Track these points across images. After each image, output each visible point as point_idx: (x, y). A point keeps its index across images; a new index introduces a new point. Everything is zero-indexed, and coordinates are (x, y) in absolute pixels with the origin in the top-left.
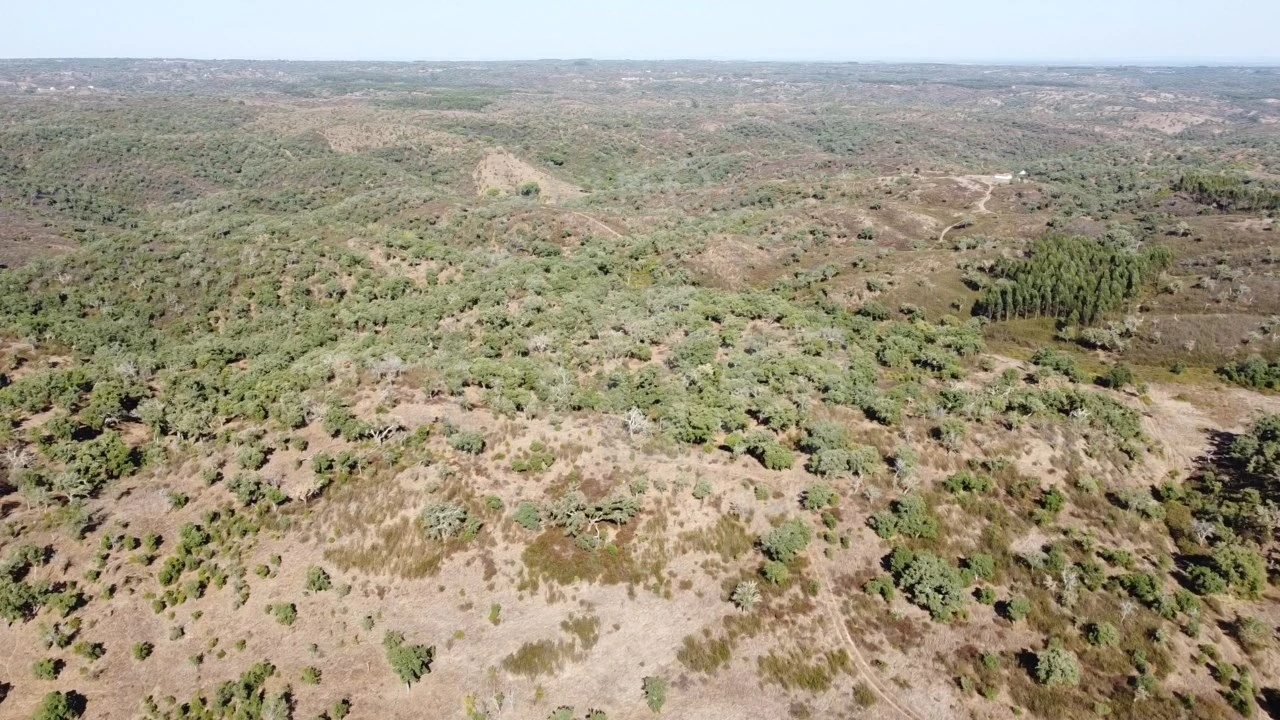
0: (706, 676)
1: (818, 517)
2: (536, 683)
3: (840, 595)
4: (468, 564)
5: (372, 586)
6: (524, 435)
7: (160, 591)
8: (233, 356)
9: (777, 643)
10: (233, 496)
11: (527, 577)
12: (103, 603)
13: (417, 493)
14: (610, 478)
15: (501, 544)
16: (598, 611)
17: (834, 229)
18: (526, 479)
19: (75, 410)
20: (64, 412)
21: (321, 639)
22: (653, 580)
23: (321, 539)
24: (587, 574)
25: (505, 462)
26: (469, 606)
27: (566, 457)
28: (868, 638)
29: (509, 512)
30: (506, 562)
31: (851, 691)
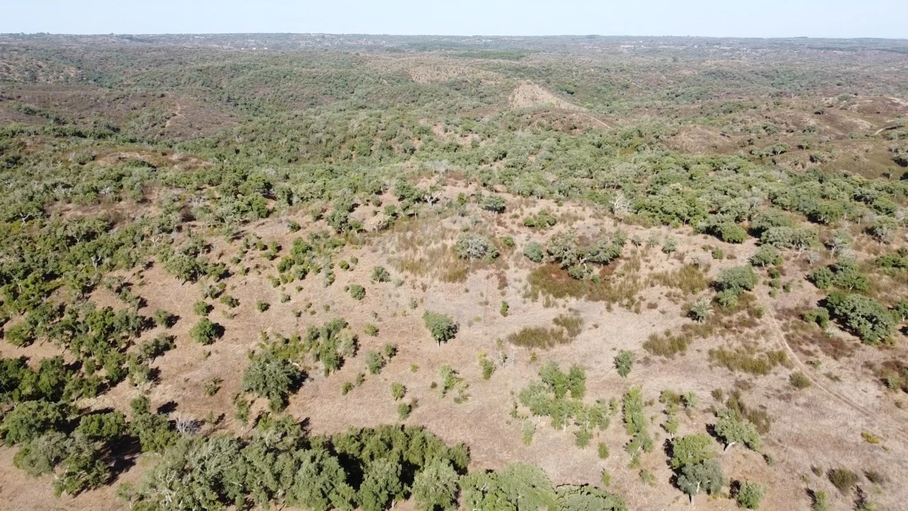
0: (665, 359)
1: (765, 272)
2: (532, 352)
3: (781, 320)
4: (488, 278)
5: (418, 283)
6: (534, 206)
7: (277, 275)
9: (726, 343)
10: (330, 228)
11: (530, 289)
12: (242, 277)
13: (455, 231)
14: (597, 236)
15: (513, 269)
16: (582, 315)
17: (784, 126)
18: (534, 232)
21: (380, 311)
22: (625, 301)
23: (385, 251)
24: (575, 293)
25: (520, 220)
26: (487, 303)
27: (565, 222)
28: (804, 347)
29: (519, 249)
30: (515, 280)
31: (788, 378)
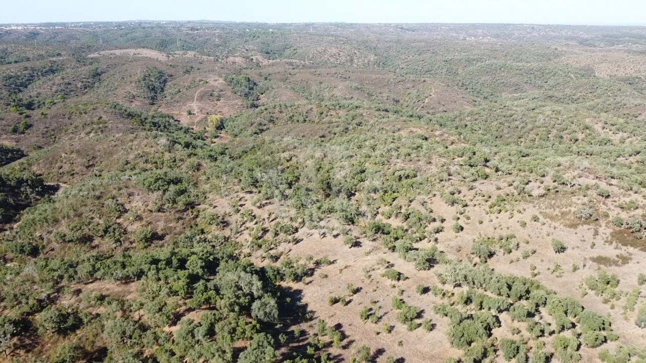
2: (599, 266)
4: (589, 229)
5: (553, 226)
6: (629, 197)
7: (488, 209)
8: (525, 155)
10: (515, 191)
11: (609, 239)
12: (472, 208)
13: (577, 204)
15: (604, 227)
16: (633, 256)
18: (623, 211)
19: (470, 158)
20: (467, 159)
21: (532, 234)
23: (540, 208)
24: (634, 245)
25: (617, 204)
26: (584, 241)
29: (610, 219)
30: (603, 233)
